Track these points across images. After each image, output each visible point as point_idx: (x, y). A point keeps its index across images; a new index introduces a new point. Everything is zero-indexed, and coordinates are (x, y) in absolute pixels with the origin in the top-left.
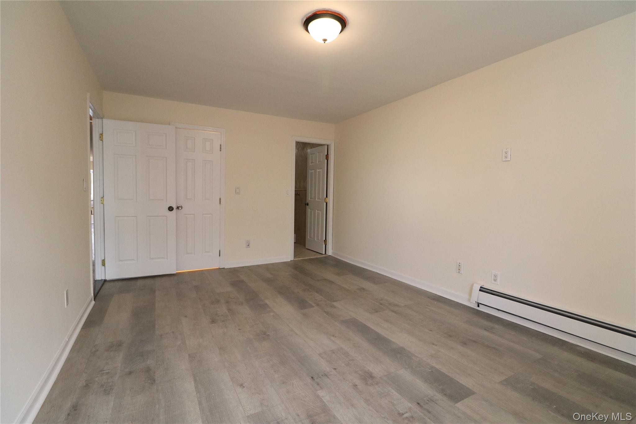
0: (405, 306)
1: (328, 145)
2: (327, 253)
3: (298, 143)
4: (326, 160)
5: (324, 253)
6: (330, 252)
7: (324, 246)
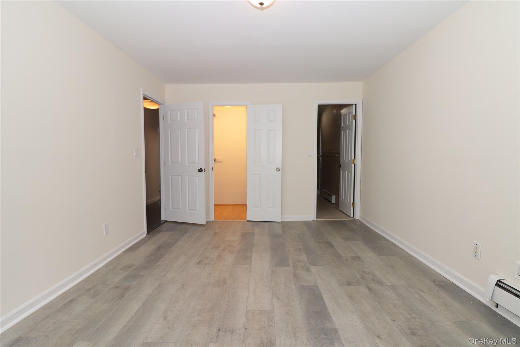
0: (392, 285)
1: (356, 105)
2: (355, 217)
3: (319, 106)
4: (354, 120)
5: (352, 216)
6: (358, 216)
7: (352, 208)
